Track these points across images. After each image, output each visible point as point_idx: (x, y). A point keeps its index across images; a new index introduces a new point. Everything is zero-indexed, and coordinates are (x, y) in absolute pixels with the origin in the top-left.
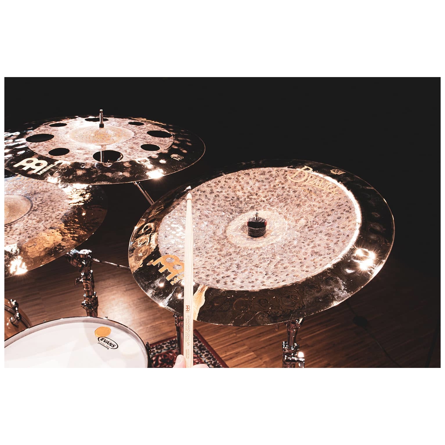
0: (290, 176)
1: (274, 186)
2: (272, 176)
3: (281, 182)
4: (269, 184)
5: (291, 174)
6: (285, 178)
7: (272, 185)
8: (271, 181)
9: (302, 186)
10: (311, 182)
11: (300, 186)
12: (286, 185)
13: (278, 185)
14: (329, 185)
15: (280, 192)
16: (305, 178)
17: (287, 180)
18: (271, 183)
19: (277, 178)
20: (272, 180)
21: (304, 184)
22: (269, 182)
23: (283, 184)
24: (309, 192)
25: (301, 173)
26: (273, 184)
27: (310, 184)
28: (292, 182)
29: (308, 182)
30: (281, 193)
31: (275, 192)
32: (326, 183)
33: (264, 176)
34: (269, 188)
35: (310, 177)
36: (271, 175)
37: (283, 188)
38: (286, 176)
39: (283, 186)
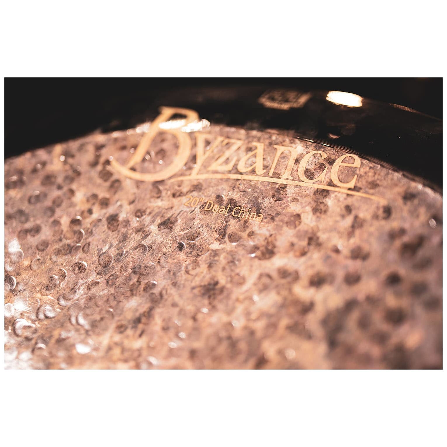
0: (124, 162)
1: (75, 222)
2: (52, 183)
3: (95, 196)
4: (52, 219)
5: (125, 154)
6: (106, 175)
7: (65, 221)
8: (57, 203)
9: (185, 189)
10: (214, 166)
11: (181, 195)
12: (121, 206)
13: (90, 212)
14: (297, 161)
15: (104, 242)
16: (184, 154)
17: (117, 181)
18: (58, 212)
19: (74, 186)
20: (59, 197)
21: (190, 180)
22: (52, 210)
23: (105, 203)
24: (231, 210)
25: (163, 141)
26: (68, 215)
27: (216, 172)
28: (138, 183)
29: (205, 166)
30: (111, 246)
31: (86, 248)
32: (278, 153)
33: (24, 189)
34: (57, 238)
35: (201, 144)
36: (49, 180)
37: (113, 219)
38: (108, 168)
39: (111, 210)
